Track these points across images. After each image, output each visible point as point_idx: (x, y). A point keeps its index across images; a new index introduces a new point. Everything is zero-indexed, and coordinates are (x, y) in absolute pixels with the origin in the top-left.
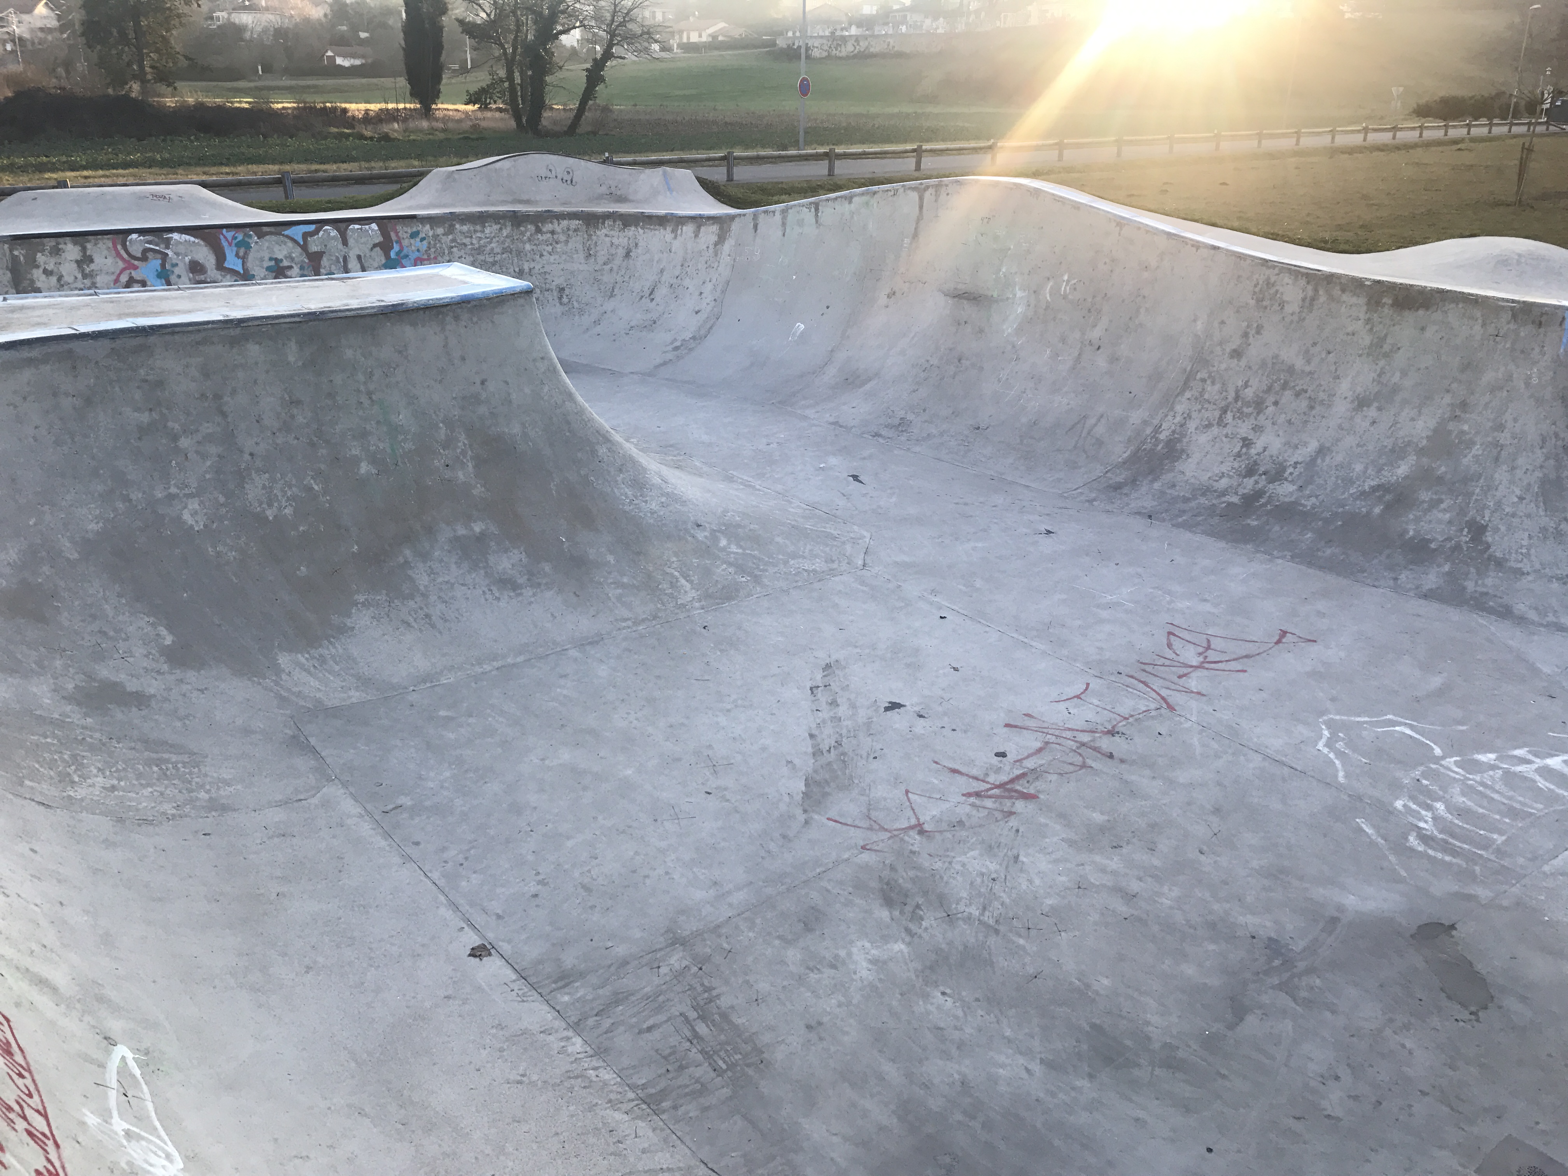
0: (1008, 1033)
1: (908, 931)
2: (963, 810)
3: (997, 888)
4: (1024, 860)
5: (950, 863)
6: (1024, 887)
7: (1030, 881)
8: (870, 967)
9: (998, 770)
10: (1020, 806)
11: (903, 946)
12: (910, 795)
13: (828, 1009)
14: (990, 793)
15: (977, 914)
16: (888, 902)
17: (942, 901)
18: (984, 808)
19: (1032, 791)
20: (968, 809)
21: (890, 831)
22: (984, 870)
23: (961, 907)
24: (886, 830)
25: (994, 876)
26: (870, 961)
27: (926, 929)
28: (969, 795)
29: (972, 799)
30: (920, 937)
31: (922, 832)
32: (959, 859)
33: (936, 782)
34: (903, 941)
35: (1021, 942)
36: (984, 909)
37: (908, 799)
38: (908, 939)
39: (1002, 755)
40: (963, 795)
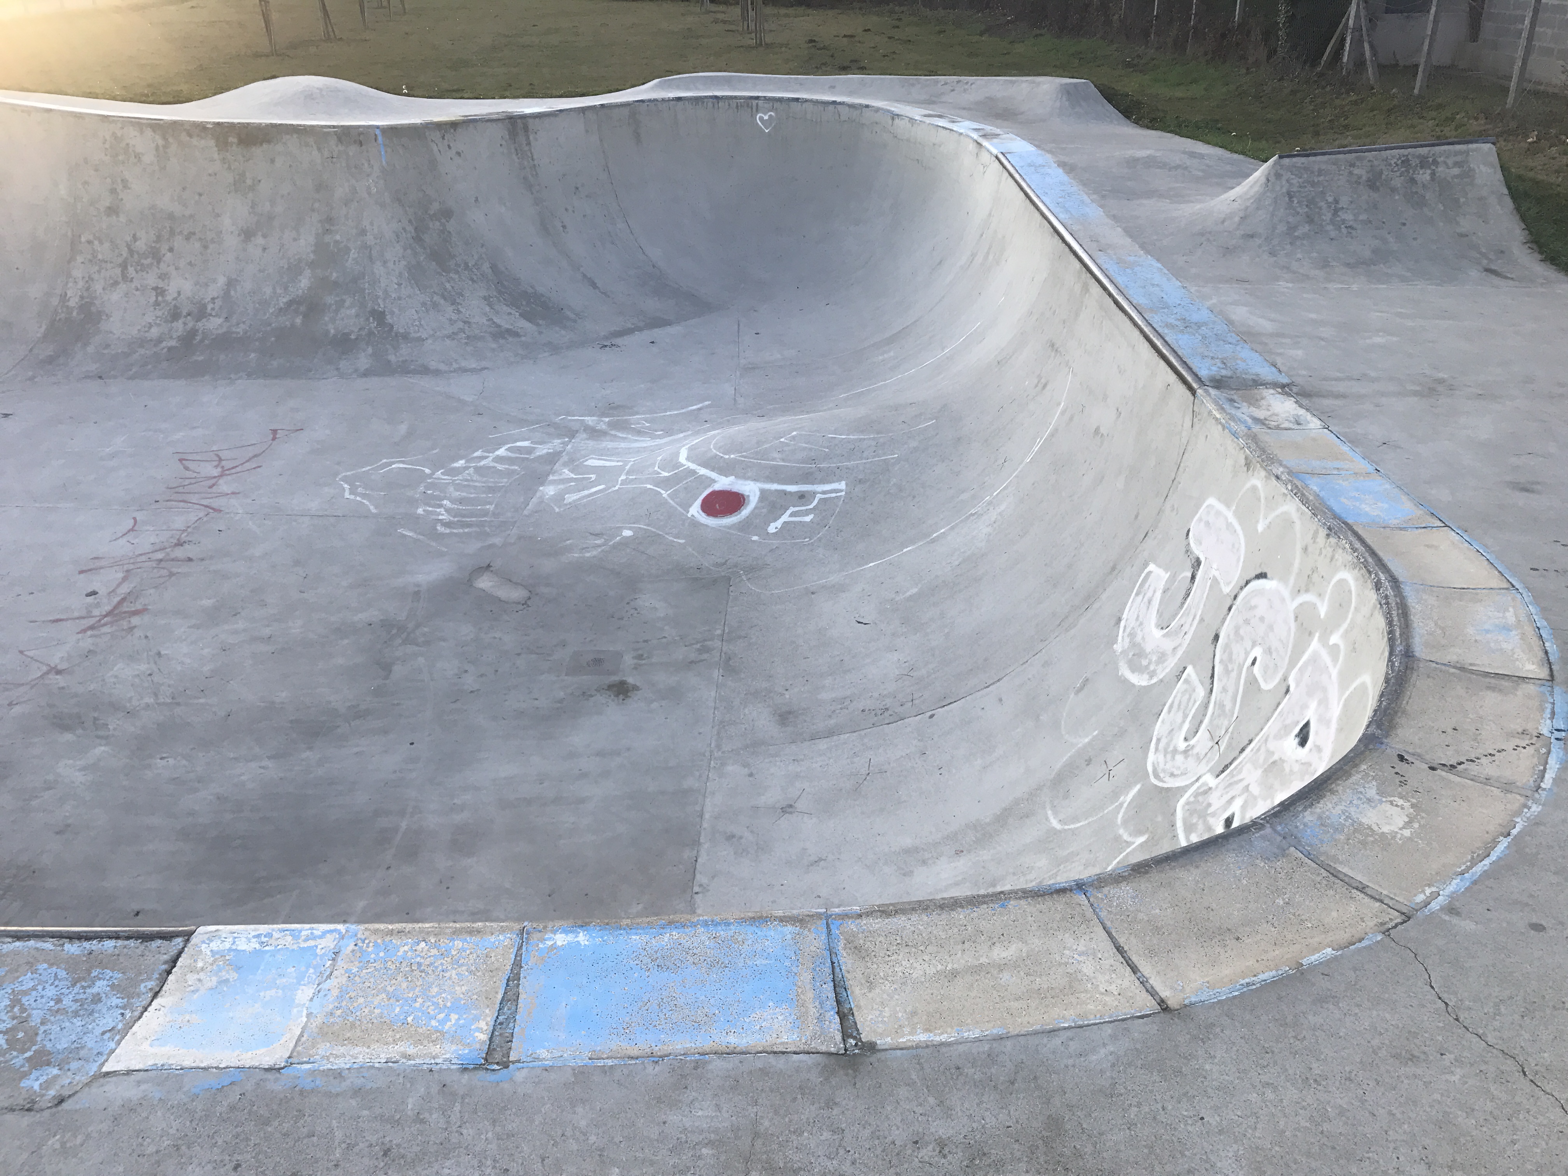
1: (98, 737)
2: (87, 642)
3: (156, 678)
4: (166, 652)
5: (103, 680)
6: (179, 668)
7: (183, 663)
8: (83, 773)
9: (98, 605)
10: (135, 620)
11: (103, 748)
12: (26, 653)
13: (67, 814)
14: (102, 622)
15: (152, 700)
16: (65, 728)
17: (115, 707)
18: (104, 634)
19: (139, 607)
20: (90, 640)
21: (27, 684)
22: (137, 673)
23: (135, 703)
24: (23, 685)
25: (148, 672)
26: (80, 770)
27: (115, 729)
28: (84, 631)
29: (89, 633)
30: (113, 736)
31: (59, 672)
32: (109, 675)
33: (44, 635)
34: (101, 745)
36: (156, 695)
37: (26, 655)
38: (104, 742)
39: (94, 593)
40: (78, 633)
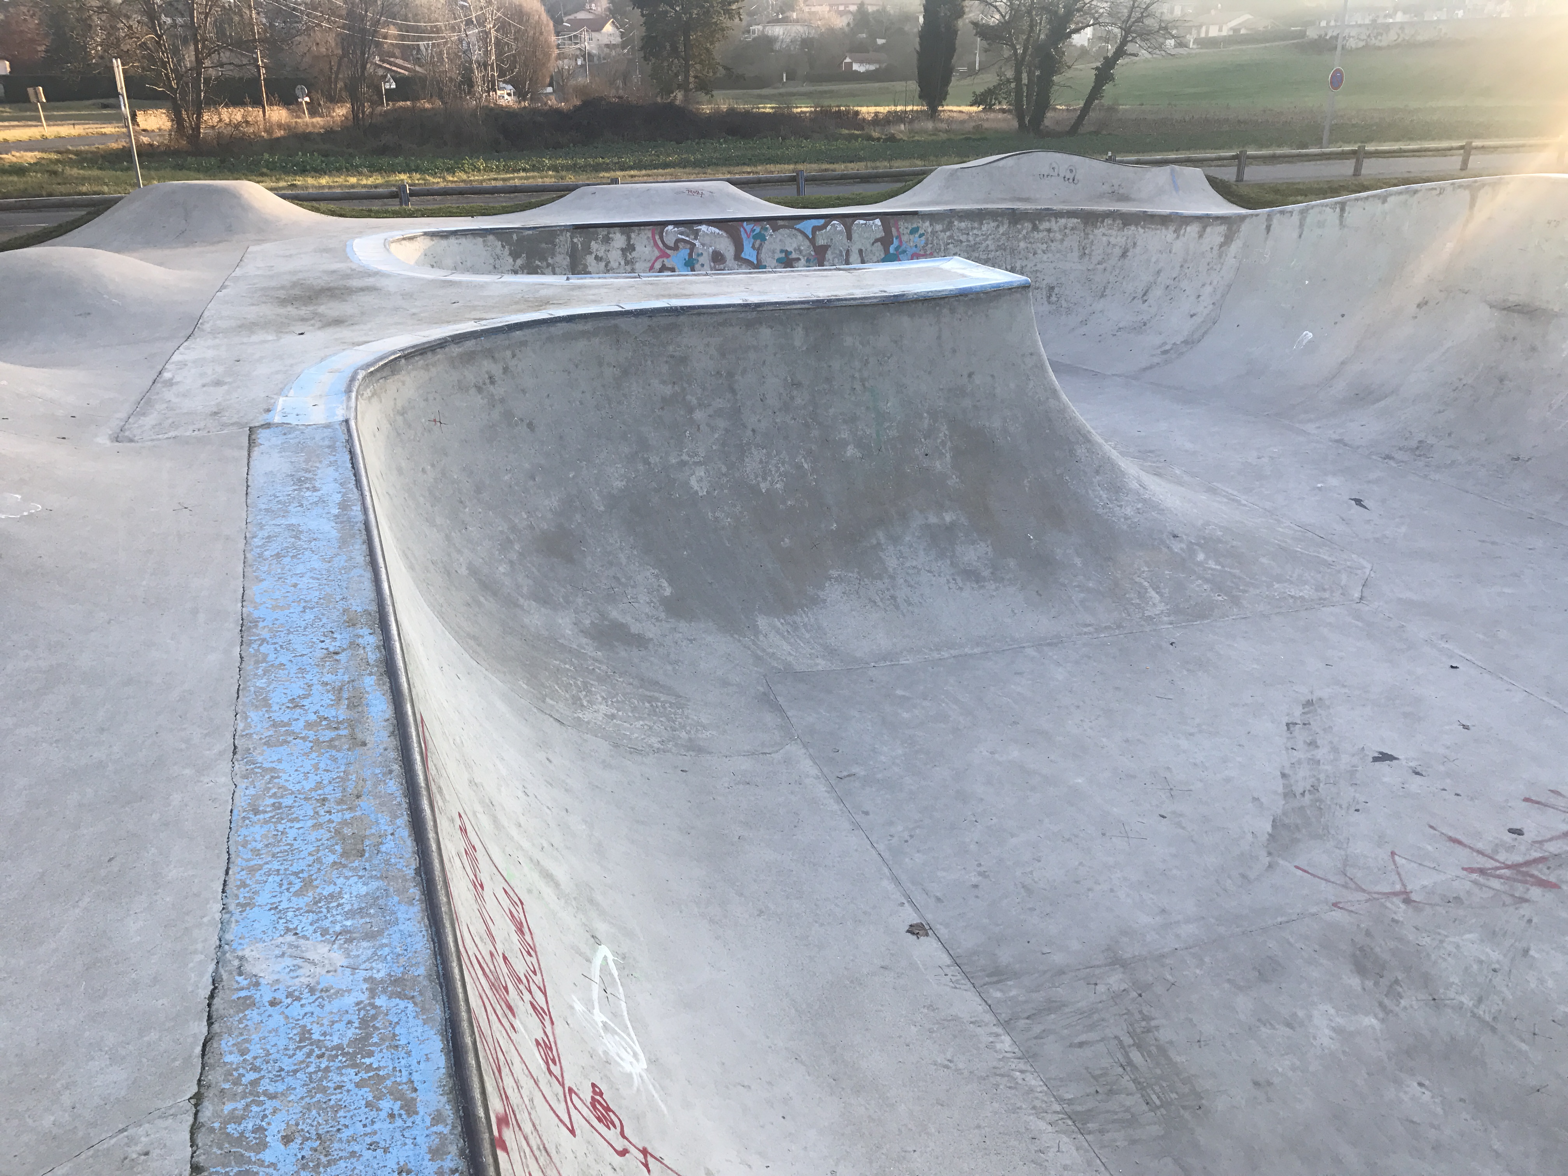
0: (1497, 1146)
1: (1381, 1004)
2: (1463, 886)
3: (1498, 980)
4: (1537, 955)
5: (1441, 942)
6: (1533, 985)
7: (1541, 981)
8: (1334, 1035)
9: (1511, 849)
10: (1535, 893)
11: (1374, 1021)
12: (1397, 858)
13: (1280, 1070)
14: (1498, 872)
15: (1471, 1004)
16: (1361, 970)
17: (1426, 981)
18: (1490, 888)
19: (1552, 879)
20: (1468, 885)
21: (1369, 893)
22: (1483, 958)
23: (1451, 994)
24: (1364, 891)
25: (1497, 966)
26: (1334, 1029)
27: (1405, 1008)
28: (1471, 870)
29: (1475, 876)
30: (1397, 1015)
31: (1407, 901)
32: (1452, 939)
33: (1430, 848)
34: (1376, 1016)
35: (1524, 1047)
36: (1480, 1000)
37: (1394, 861)
38: (1381, 1015)
39: (1519, 832)
40: (1464, 869)
